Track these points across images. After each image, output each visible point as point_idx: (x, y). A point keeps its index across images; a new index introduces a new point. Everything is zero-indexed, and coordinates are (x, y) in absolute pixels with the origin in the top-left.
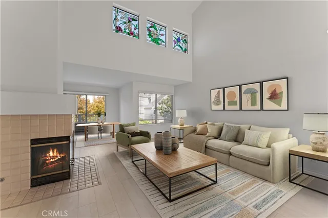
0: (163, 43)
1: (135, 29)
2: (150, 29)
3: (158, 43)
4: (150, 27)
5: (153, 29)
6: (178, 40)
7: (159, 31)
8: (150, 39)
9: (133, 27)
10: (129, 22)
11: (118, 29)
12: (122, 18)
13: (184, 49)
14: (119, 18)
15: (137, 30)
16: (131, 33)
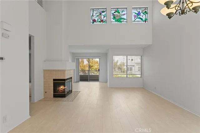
0: (124, 20)
1: (104, 17)
2: (115, 14)
3: (120, 21)
4: (114, 12)
5: (117, 13)
6: (139, 14)
7: (121, 13)
8: (114, 20)
9: (103, 17)
10: (100, 14)
11: (94, 21)
12: (96, 13)
13: (144, 19)
14: (94, 14)
15: (105, 18)
16: (102, 21)
